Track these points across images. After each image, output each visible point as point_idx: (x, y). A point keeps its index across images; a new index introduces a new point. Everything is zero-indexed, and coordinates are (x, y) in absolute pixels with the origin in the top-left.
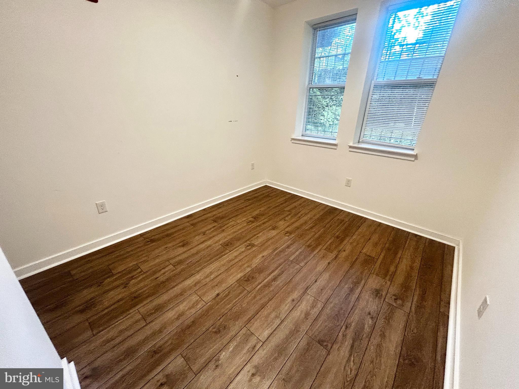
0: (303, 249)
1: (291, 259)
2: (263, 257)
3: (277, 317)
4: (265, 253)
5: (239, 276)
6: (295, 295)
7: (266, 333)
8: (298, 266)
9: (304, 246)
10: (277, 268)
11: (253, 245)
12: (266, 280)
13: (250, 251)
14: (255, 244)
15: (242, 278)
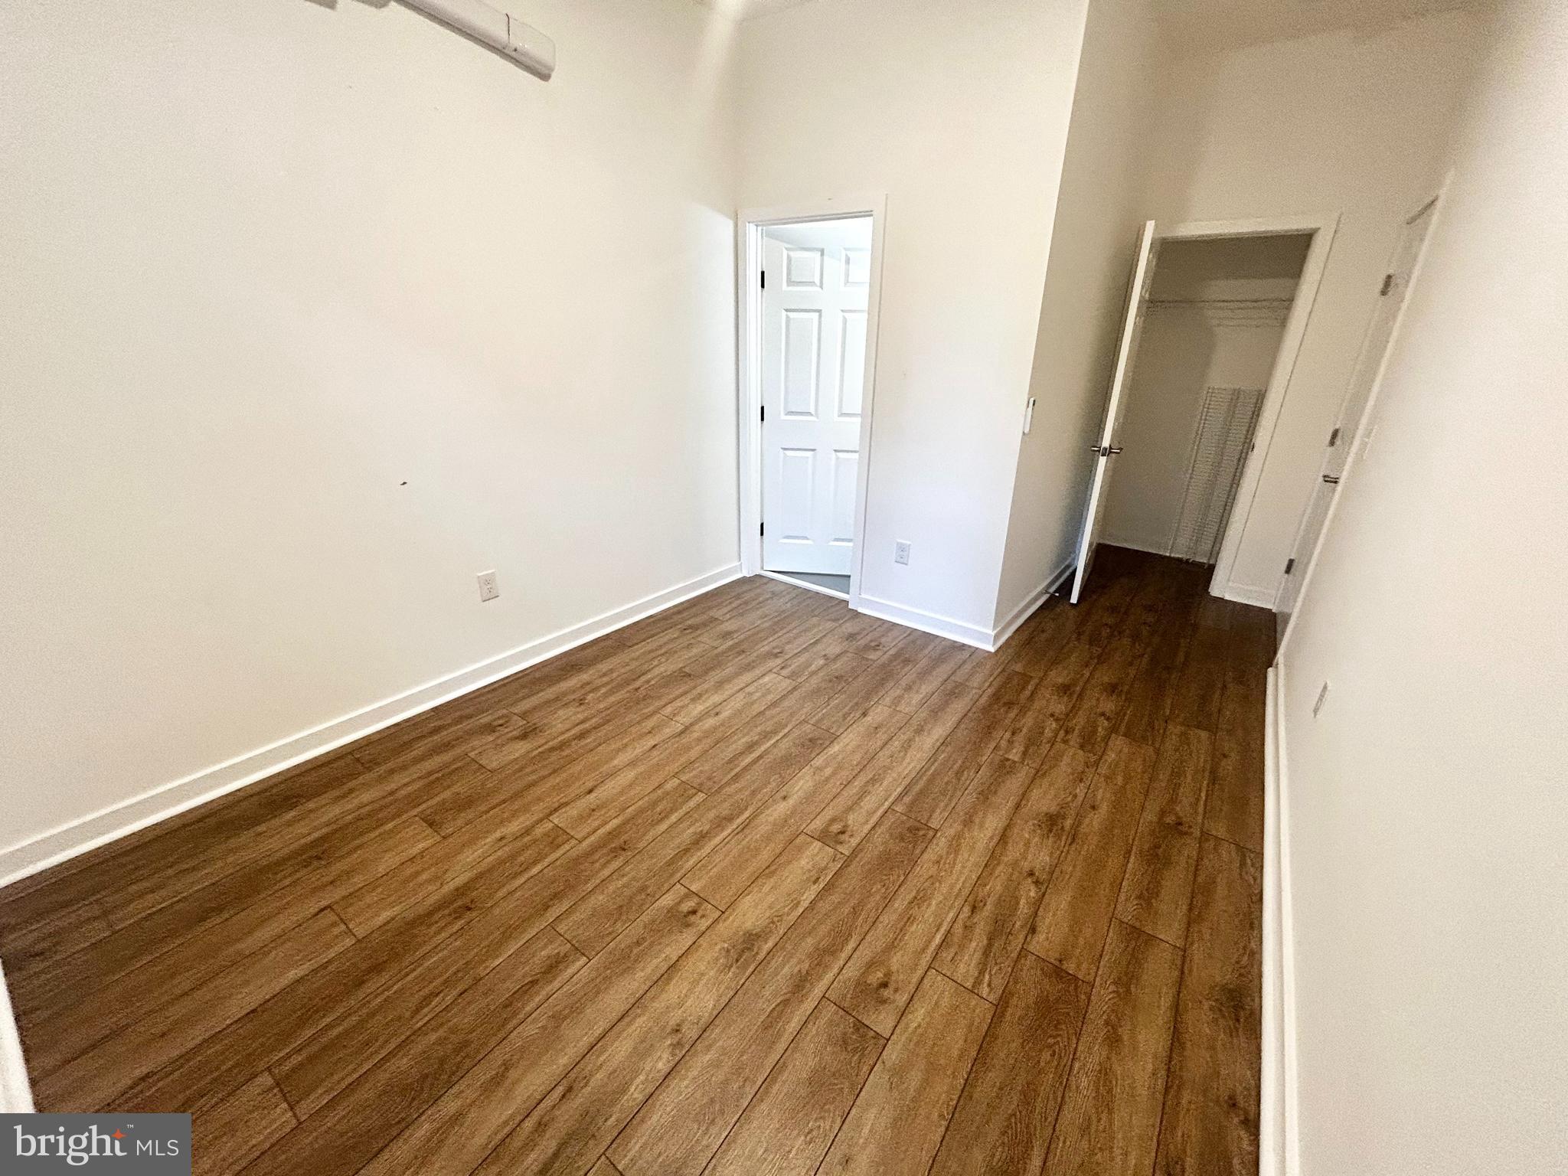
0: (649, 837)
1: (701, 797)
2: (784, 798)
3: (750, 694)
4: (781, 809)
5: (836, 748)
6: (710, 722)
7: (766, 679)
8: (683, 779)
9: (641, 845)
10: (746, 769)
11: (825, 837)
12: (772, 742)
13: (828, 814)
14: (817, 844)
15: (828, 743)
